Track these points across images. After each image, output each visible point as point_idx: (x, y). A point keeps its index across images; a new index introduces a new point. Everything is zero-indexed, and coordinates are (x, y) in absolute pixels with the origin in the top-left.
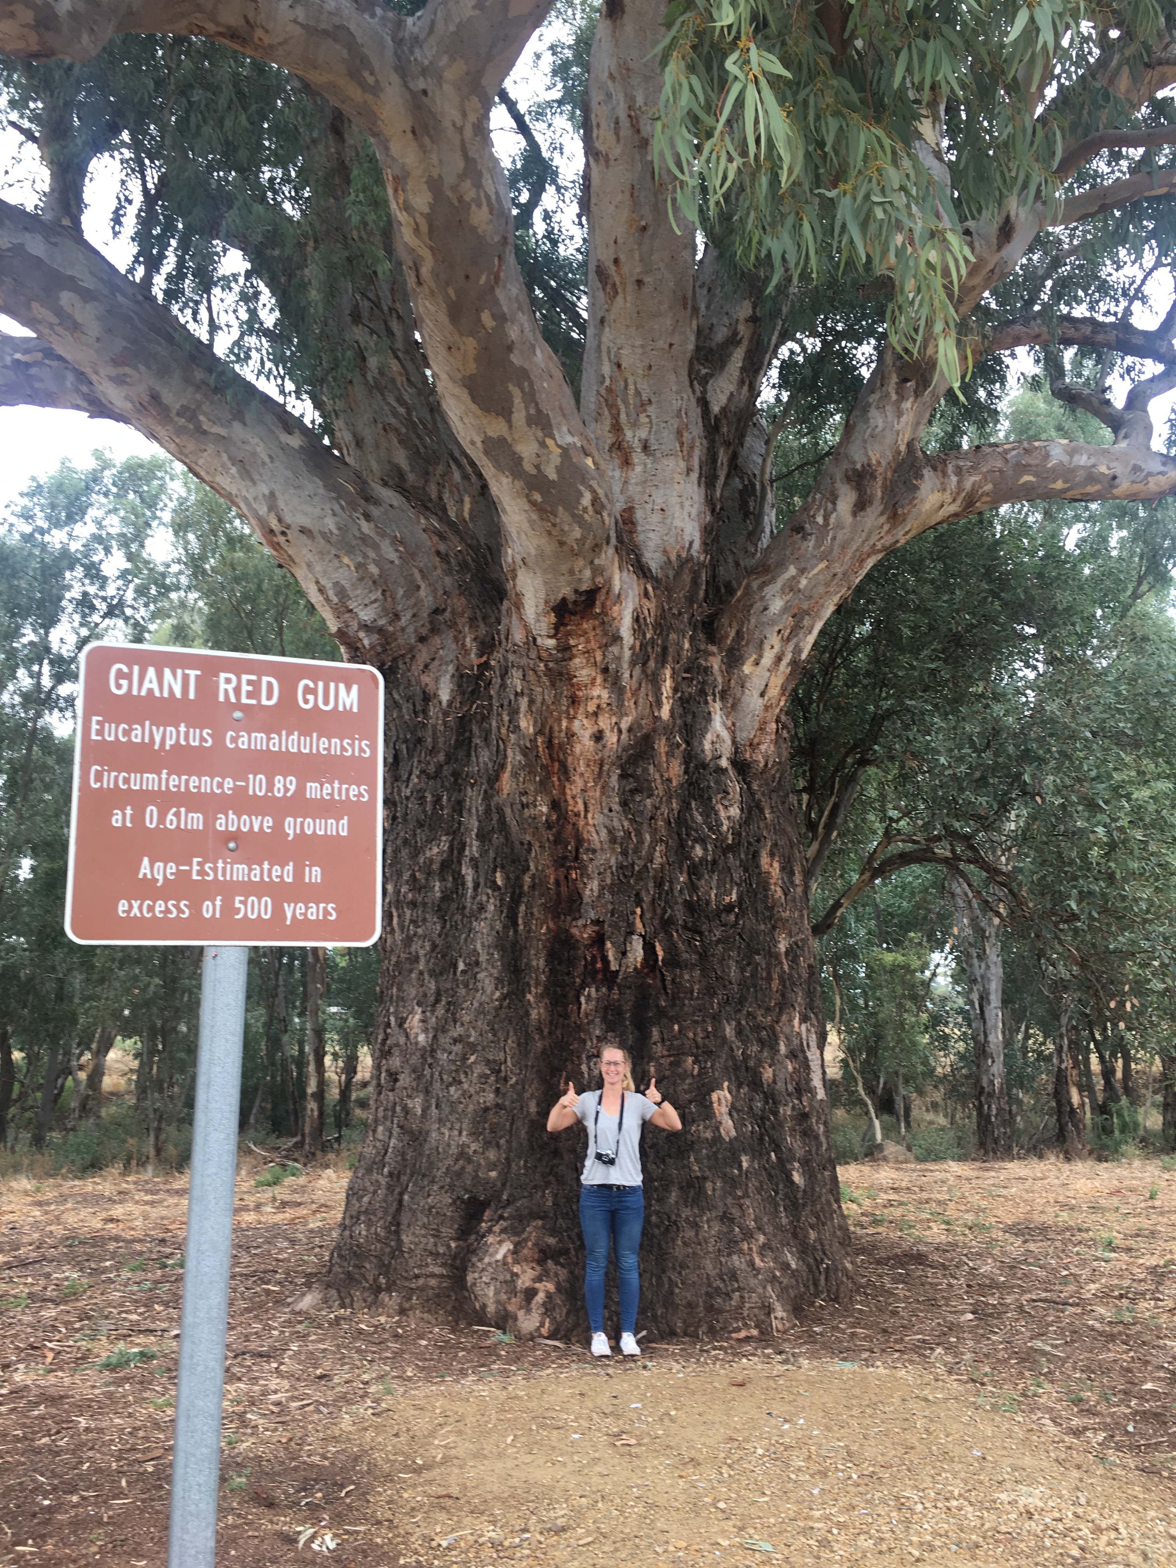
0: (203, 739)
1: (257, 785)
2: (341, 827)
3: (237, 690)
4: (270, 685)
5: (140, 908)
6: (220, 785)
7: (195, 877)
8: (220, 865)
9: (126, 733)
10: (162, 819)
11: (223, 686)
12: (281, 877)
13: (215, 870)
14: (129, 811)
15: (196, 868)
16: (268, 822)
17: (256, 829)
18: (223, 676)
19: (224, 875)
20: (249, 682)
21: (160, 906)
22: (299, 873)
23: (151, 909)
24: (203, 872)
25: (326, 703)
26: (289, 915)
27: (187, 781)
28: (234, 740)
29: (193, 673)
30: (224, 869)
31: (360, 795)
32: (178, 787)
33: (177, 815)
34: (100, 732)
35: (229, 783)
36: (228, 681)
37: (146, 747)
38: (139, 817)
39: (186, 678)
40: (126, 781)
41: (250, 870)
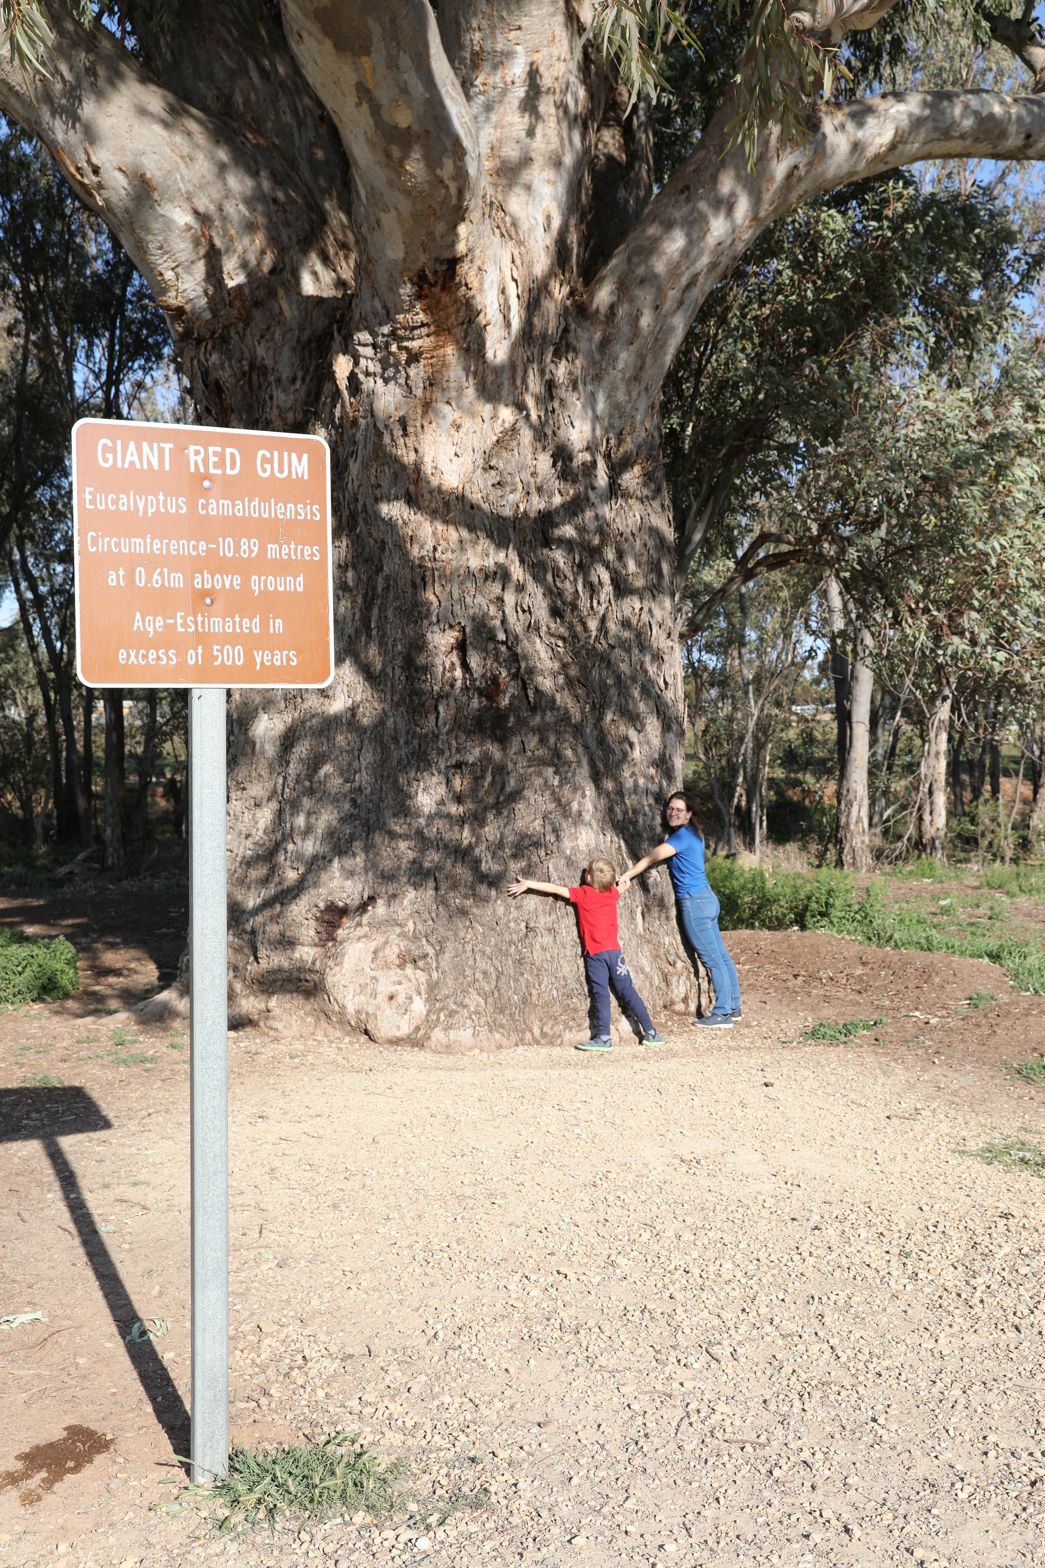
0: (179, 507)
1: (226, 547)
2: (298, 584)
3: (206, 461)
4: (233, 456)
5: (137, 656)
6: (195, 548)
7: (180, 629)
8: (200, 619)
9: (115, 502)
10: (149, 579)
11: (193, 458)
12: (250, 628)
13: (196, 623)
14: (121, 572)
15: (179, 621)
16: (237, 580)
17: (227, 586)
18: (192, 448)
19: (203, 627)
20: (215, 454)
21: (152, 654)
22: (264, 625)
23: (145, 657)
24: (185, 625)
25: (281, 471)
26: (258, 661)
27: (168, 545)
28: (205, 507)
29: (167, 446)
30: (203, 622)
31: (313, 555)
32: (161, 549)
33: (161, 574)
34: (93, 502)
35: (202, 546)
36: (197, 453)
37: (132, 514)
38: (130, 576)
39: (161, 451)
40: (118, 545)
41: (225, 622)
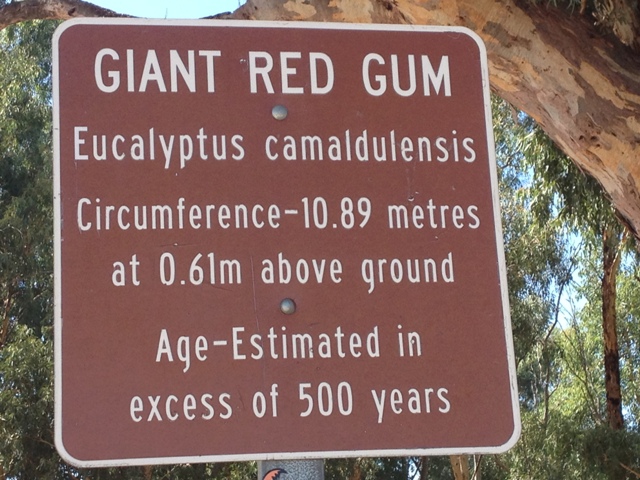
0: (231, 150)
1: (314, 212)
2: (445, 270)
3: (275, 75)
4: (321, 64)
5: (161, 407)
6: (262, 216)
7: (237, 357)
8: (272, 336)
9: (124, 148)
10: (183, 270)
11: (254, 71)
12: (363, 349)
13: (265, 343)
14: (134, 263)
15: (237, 342)
16: (336, 268)
17: (320, 278)
18: (253, 55)
19: (279, 350)
20: (291, 63)
21: (189, 404)
22: (388, 343)
23: (177, 408)
24: (245, 348)
25: (405, 85)
26: (380, 408)
27: (214, 214)
28: (276, 148)
29: (210, 55)
30: (278, 342)
31: (467, 220)
32: (203, 221)
33: (205, 263)
34: (86, 149)
35: (274, 213)
36: (261, 63)
37: (153, 166)
38: (149, 270)
39: (201, 63)
40: (128, 218)
41: (316, 342)
